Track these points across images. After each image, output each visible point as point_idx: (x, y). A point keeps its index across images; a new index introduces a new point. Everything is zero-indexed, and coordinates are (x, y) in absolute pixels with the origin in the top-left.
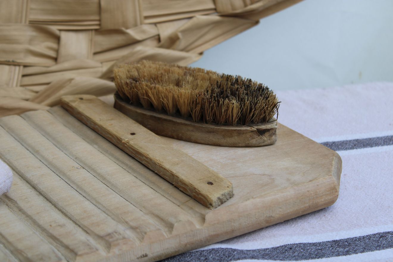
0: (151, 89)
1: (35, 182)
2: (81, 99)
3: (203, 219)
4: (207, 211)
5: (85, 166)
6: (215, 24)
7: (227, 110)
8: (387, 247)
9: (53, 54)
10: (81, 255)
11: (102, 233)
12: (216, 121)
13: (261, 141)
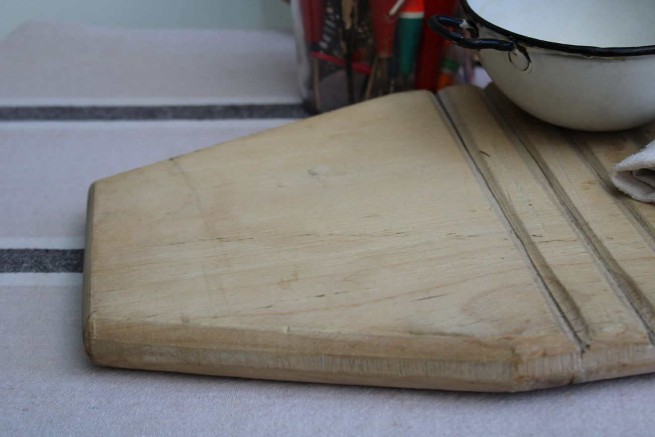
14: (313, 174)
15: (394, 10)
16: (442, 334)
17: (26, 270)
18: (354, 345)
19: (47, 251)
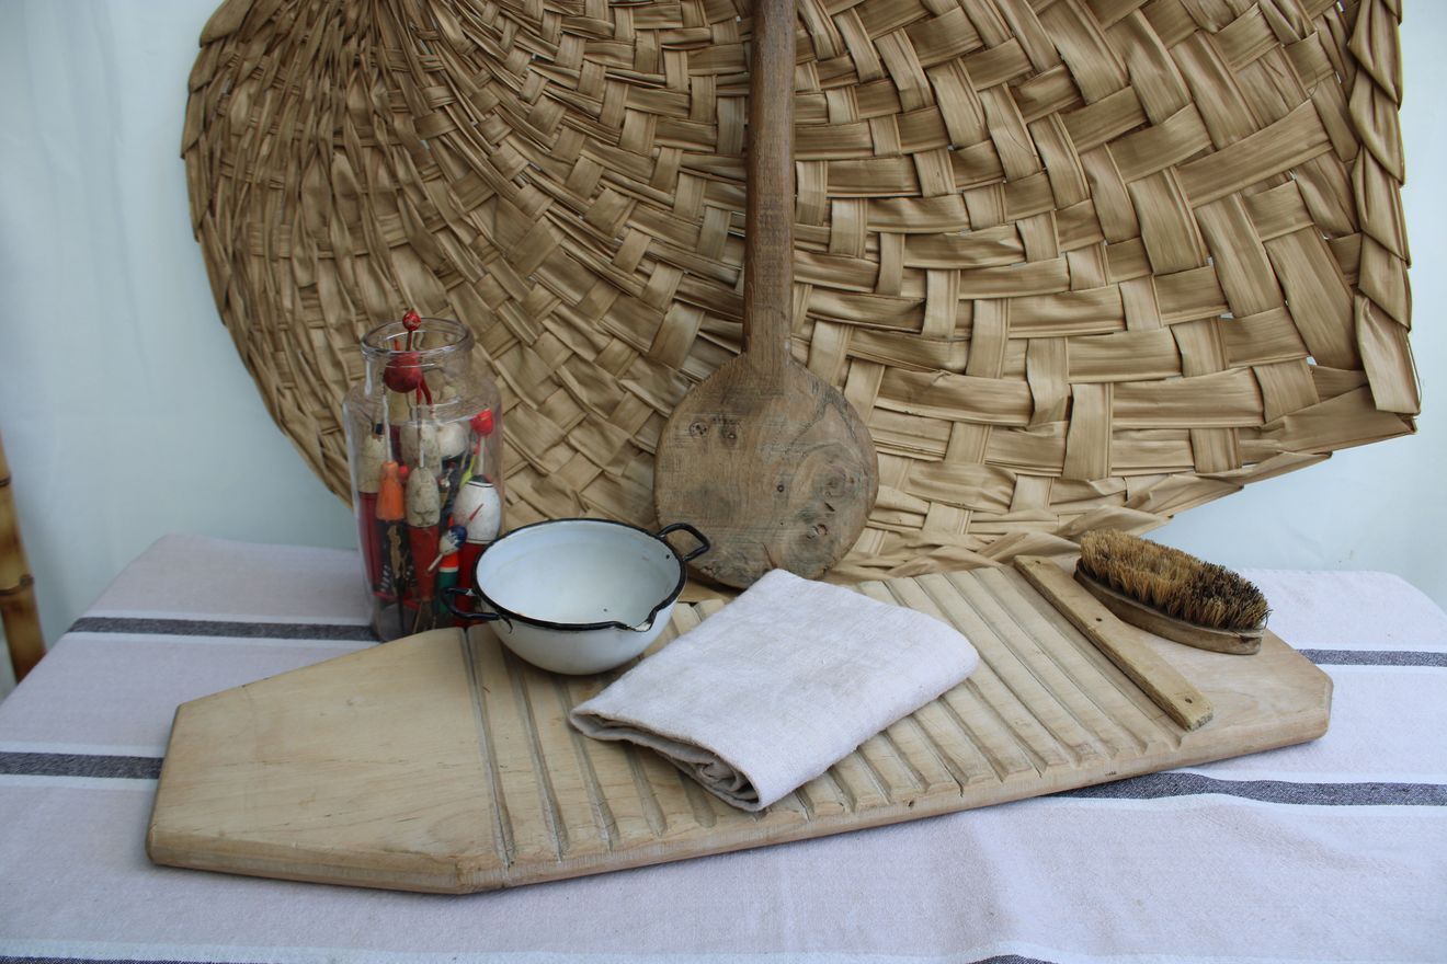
0: (1124, 571)
1: (995, 664)
2: (1038, 562)
3: (1179, 742)
4: (1184, 733)
5: (1045, 650)
6: (1192, 485)
7: (1209, 612)
8: (1379, 803)
9: (1006, 500)
10: (1051, 766)
11: (1071, 743)
12: (1194, 620)
13: (1242, 649)
14: (350, 704)
15: (431, 567)
16: (407, 852)
17: (121, 776)
18: (343, 858)
19: (140, 759)
